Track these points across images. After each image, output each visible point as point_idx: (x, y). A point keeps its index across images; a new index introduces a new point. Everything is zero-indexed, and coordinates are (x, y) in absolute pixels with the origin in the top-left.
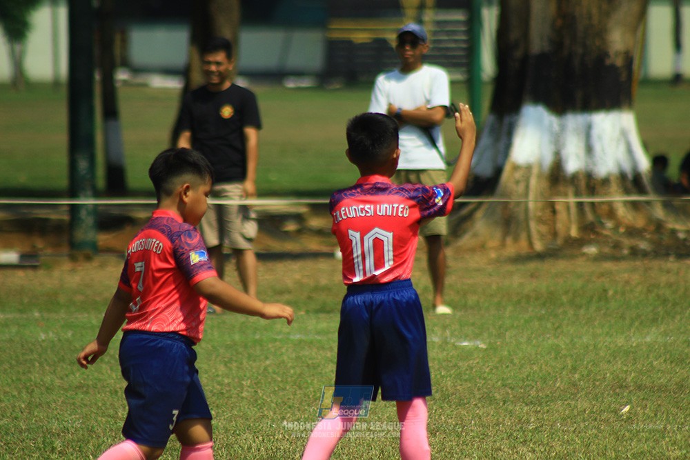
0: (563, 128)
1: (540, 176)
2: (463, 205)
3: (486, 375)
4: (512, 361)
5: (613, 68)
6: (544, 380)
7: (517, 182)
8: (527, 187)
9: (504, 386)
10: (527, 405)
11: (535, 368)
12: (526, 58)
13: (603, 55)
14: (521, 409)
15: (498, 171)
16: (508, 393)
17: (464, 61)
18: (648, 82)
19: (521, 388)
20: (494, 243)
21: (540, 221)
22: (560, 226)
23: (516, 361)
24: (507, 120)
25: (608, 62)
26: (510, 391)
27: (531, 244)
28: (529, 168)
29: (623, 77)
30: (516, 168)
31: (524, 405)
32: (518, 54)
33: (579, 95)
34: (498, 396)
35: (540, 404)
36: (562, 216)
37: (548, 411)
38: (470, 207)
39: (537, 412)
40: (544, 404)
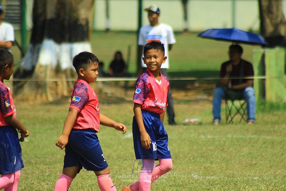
0: (61, 50)
1: (51, 70)
2: (18, 82)
3: (28, 153)
4: (39, 147)
5: (81, 25)
6: (52, 155)
7: (41, 73)
8: (46, 75)
9: (36, 157)
10: (45, 165)
11: (49, 150)
12: (45, 21)
13: (77, 20)
14: (42, 167)
15: (33, 68)
16: (37, 160)
17: (19, 21)
18: (96, 31)
19: (43, 158)
20: (31, 98)
21: (51, 88)
22: (59, 91)
23: (41, 147)
24: (37, 46)
25: (79, 23)
26: (38, 159)
27: (47, 98)
28: (46, 67)
29: (85, 30)
30: (41, 66)
31: (44, 165)
32: (42, 19)
33: (67, 36)
34: (33, 161)
35: (51, 165)
36: (60, 87)
37: (54, 168)
38: (22, 83)
39: (49, 168)
40: (52, 165)
